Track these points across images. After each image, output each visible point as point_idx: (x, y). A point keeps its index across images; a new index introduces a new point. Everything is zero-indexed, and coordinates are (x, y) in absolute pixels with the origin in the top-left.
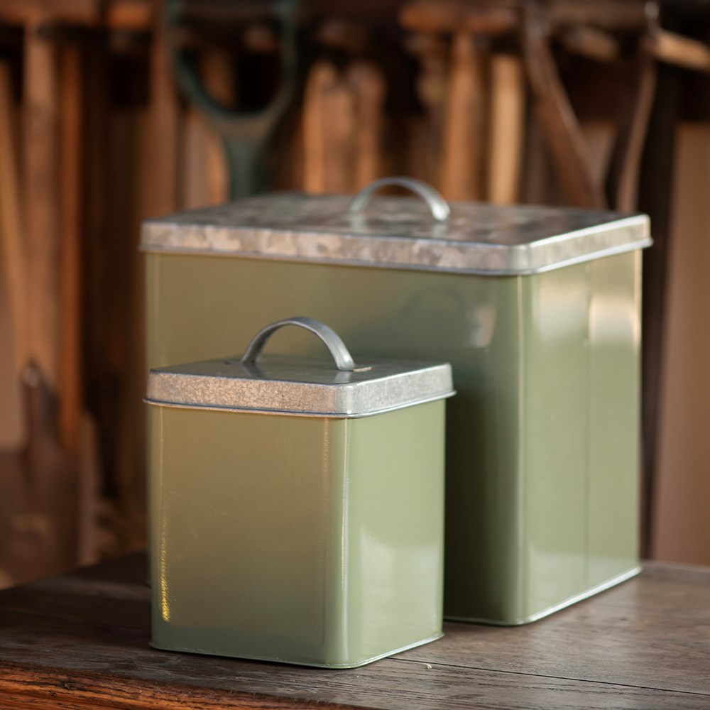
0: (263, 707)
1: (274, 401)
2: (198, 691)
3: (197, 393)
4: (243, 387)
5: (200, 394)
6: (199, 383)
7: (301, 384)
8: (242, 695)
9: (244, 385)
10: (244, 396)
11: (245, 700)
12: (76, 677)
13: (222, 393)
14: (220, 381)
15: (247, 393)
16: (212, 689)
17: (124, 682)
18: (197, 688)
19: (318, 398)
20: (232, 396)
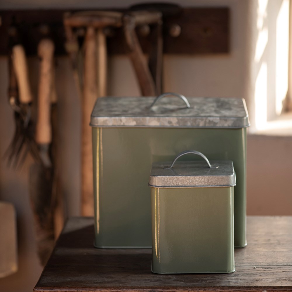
0: (234, 291)
1: (205, 182)
2: (206, 288)
3: (174, 182)
4: (192, 179)
5: (175, 182)
6: (174, 179)
7: (216, 176)
8: (224, 288)
9: (193, 178)
10: (193, 182)
11: (226, 289)
12: (155, 289)
13: (184, 181)
14: (183, 177)
15: (194, 181)
16: (211, 287)
17: (175, 289)
18: (205, 287)
19: (223, 180)
20: (188, 182)
